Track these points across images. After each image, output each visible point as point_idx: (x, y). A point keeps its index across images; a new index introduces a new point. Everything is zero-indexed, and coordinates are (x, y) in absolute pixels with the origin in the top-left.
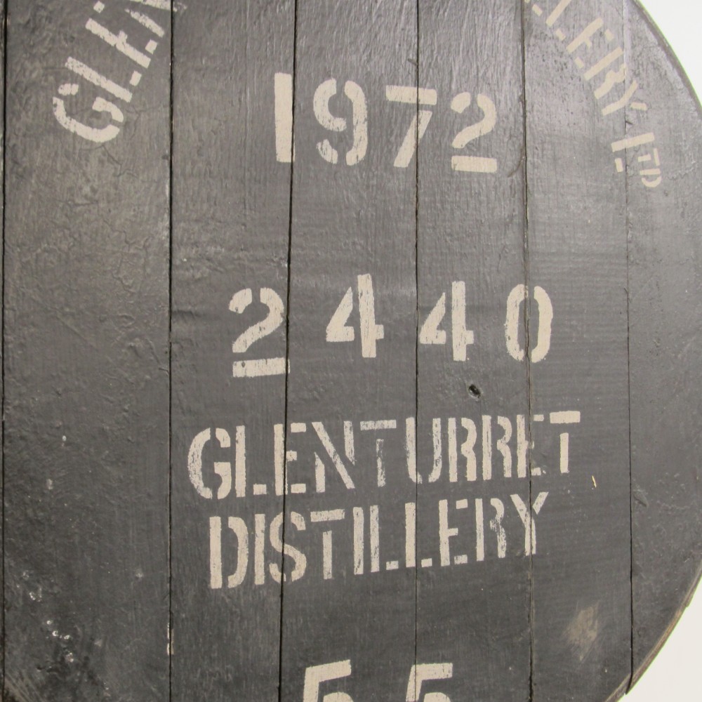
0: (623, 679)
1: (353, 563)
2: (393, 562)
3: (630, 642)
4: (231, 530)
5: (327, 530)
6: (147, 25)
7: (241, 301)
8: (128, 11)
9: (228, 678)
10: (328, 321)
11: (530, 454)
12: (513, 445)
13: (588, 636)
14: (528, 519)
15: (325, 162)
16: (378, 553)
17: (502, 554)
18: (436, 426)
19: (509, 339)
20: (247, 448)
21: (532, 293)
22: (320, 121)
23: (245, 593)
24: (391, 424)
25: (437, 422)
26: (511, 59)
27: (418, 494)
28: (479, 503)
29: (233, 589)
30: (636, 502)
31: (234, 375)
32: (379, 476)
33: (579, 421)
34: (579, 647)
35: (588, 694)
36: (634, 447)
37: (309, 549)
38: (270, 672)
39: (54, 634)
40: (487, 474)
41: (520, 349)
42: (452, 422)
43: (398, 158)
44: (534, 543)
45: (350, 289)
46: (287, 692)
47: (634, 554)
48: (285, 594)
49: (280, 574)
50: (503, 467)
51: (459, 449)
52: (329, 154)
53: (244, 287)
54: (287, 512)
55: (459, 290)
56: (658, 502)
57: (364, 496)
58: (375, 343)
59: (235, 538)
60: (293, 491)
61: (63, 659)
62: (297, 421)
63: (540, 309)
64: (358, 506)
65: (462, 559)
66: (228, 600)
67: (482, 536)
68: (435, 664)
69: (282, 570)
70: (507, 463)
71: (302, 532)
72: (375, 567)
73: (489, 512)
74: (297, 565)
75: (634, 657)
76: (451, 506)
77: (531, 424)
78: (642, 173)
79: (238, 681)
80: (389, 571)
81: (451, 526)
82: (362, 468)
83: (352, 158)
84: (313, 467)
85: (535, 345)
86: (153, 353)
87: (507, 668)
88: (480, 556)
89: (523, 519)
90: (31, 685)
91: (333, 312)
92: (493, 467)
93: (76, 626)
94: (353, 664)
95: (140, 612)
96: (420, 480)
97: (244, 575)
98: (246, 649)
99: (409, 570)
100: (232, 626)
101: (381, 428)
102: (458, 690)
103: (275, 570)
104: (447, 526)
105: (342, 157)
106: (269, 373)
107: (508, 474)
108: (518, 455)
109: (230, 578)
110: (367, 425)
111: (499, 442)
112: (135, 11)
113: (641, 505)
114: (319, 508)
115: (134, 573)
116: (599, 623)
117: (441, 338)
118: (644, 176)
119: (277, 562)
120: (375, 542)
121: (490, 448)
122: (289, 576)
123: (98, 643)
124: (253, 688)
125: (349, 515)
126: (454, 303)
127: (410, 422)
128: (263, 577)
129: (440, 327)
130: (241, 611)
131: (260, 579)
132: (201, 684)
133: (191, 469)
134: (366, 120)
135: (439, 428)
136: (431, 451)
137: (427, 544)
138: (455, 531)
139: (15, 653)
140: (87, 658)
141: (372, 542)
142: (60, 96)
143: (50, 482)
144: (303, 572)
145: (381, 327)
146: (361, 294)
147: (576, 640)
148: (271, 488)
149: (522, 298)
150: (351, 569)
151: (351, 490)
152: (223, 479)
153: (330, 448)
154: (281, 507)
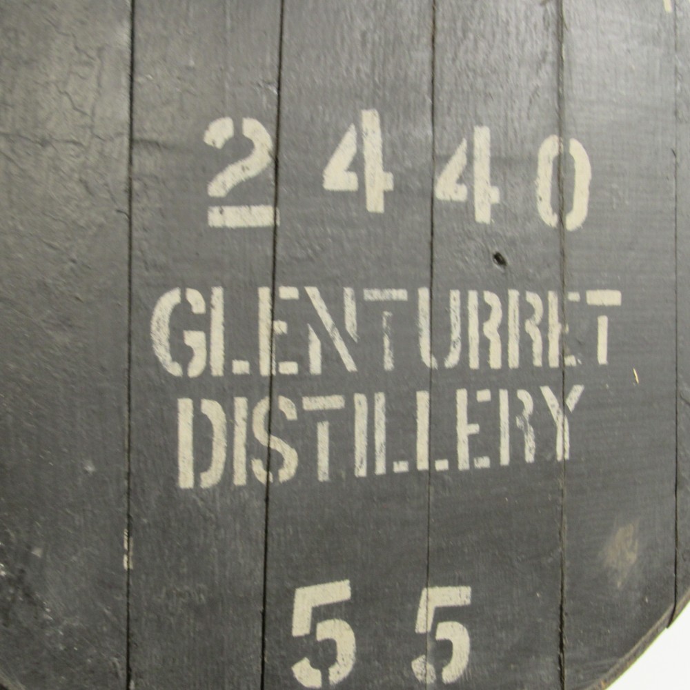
0: (665, 610)
1: (354, 461)
2: (401, 463)
3: (673, 567)
4: (205, 417)
5: (322, 420)
7: (219, 133)
9: (200, 599)
10: (326, 163)
11: (563, 339)
12: (544, 327)
13: (627, 559)
14: (561, 417)
16: (384, 451)
17: (530, 457)
18: (455, 299)
19: (541, 199)
20: (225, 316)
21: (567, 145)
23: (222, 495)
24: (401, 294)
25: (455, 295)
27: (433, 381)
28: (504, 395)
29: (207, 490)
30: (683, 402)
31: (211, 224)
32: (386, 357)
33: (620, 303)
34: (616, 571)
35: (627, 627)
36: (681, 338)
37: (300, 443)
38: (252, 593)
40: (514, 361)
41: (553, 213)
42: (473, 296)
44: (567, 446)
45: (353, 126)
46: (273, 618)
47: (680, 463)
48: (271, 497)
49: (264, 473)
50: (531, 352)
51: (481, 329)
53: (223, 116)
54: (274, 396)
55: (482, 137)
57: (369, 379)
58: (382, 195)
59: (209, 426)
60: (282, 371)
62: (286, 285)
63: (576, 166)
64: (360, 392)
65: (484, 462)
66: (200, 503)
67: (507, 436)
68: (450, 588)
69: (268, 468)
70: (537, 348)
71: (292, 422)
72: (380, 469)
73: (516, 407)
74: (286, 461)
75: (678, 585)
76: (471, 397)
77: (565, 302)
80: (397, 474)
81: (471, 420)
82: (366, 347)
84: (306, 344)
85: (570, 209)
86: (109, 191)
87: (534, 594)
88: (505, 459)
89: (555, 417)
91: (332, 152)
92: (521, 351)
93: (8, 530)
94: (353, 586)
95: (90, 515)
96: (435, 365)
97: (221, 471)
99: (420, 473)
100: (206, 536)
101: (388, 298)
102: (477, 620)
103: (258, 467)
104: (466, 421)
106: (253, 224)
107: (538, 362)
108: (550, 339)
109: (203, 475)
110: (373, 295)
111: (528, 323)
113: (687, 407)
114: (313, 393)
115: (82, 465)
116: (639, 543)
117: (461, 194)
119: (262, 459)
120: (380, 437)
121: (517, 331)
122: (276, 476)
123: (37, 552)
124: (231, 612)
125: (350, 403)
126: (476, 153)
127: (424, 294)
128: (245, 476)
129: (460, 181)
130: (217, 518)
131: (240, 479)
132: (167, 606)
133: (155, 337)
135: (458, 303)
136: (448, 329)
137: (443, 443)
138: (475, 429)
140: (22, 571)
141: (377, 437)
144: (293, 471)
145: (390, 176)
146: (367, 134)
147: (613, 563)
148: (255, 366)
149: (555, 153)
150: (351, 469)
151: (353, 373)
152: (196, 352)
153: (327, 320)
154: (267, 390)
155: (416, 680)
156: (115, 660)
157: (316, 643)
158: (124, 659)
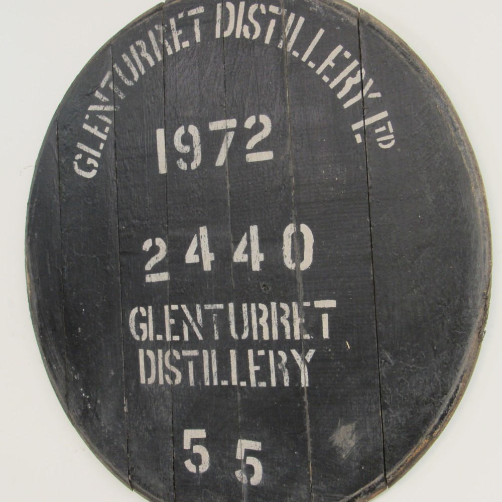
1: (204, 379)
2: (225, 381)
3: (382, 453)
4: (148, 356)
5: (190, 360)
6: (105, 120)
8: (97, 116)
9: (150, 427)
10: (185, 253)
11: (302, 326)
12: (291, 320)
13: (349, 443)
14: (302, 365)
15: (182, 170)
16: (216, 375)
17: (286, 384)
18: (244, 308)
19: (286, 257)
20: (153, 317)
21: (298, 228)
22: (178, 149)
23: (155, 387)
24: (221, 306)
25: (244, 305)
26: (279, 89)
27: (237, 345)
28: (271, 353)
29: (150, 385)
30: (383, 361)
31: (146, 281)
32: (215, 334)
33: (335, 306)
34: (342, 448)
36: (379, 324)
37: (182, 369)
38: (168, 428)
39: (83, 395)
40: (275, 337)
41: (293, 263)
42: (253, 306)
43: (217, 161)
44: (307, 380)
45: (196, 235)
46: (177, 440)
48: (172, 390)
50: (285, 333)
51: (258, 321)
52: (183, 166)
53: (148, 238)
54: (172, 350)
55: (254, 230)
56: (401, 362)
57: (207, 344)
58: (210, 263)
59: (149, 360)
60: (173, 339)
61: (87, 406)
62: (174, 304)
63: (305, 237)
64: (205, 349)
65: (263, 384)
66: (148, 390)
67: (274, 372)
68: (251, 441)
69: (171, 379)
70: (288, 330)
71: (178, 360)
72: (216, 383)
73: (278, 359)
74: (177, 376)
75: (386, 463)
76: (255, 353)
77: (301, 307)
78: (378, 140)
79: (154, 429)
80: (223, 386)
81: (256, 364)
82: (206, 329)
83: (194, 166)
84: (182, 328)
85: (303, 260)
87: (293, 452)
88: (274, 383)
89: (299, 365)
90: (77, 415)
91: (188, 247)
92: (279, 332)
93: (91, 393)
94: (207, 432)
95: (113, 390)
96: (237, 338)
97: (154, 378)
98: (157, 416)
99: (234, 386)
100: (151, 403)
101: (215, 308)
102: (265, 459)
103: (167, 377)
104: (253, 365)
105: (189, 166)
106: (161, 280)
107: (288, 337)
108: (294, 326)
109: (149, 379)
110: (208, 307)
111: (282, 318)
112: (100, 115)
113: (386, 363)
114: (185, 349)
115: (110, 372)
116: (356, 435)
117: (245, 259)
118: (380, 142)
119: (169, 374)
120: (215, 369)
121: (276, 322)
122: (174, 382)
123: (99, 401)
124: (161, 435)
125: (201, 353)
126: (251, 238)
127: (231, 306)
128: (163, 381)
129: (245, 252)
130: (154, 396)
131: (161, 382)
132: (139, 428)
133: (130, 326)
134: (200, 144)
135: (246, 309)
136: (242, 322)
137: (243, 374)
138: (258, 368)
139: (72, 400)
140: (95, 407)
141: (213, 369)
142: (76, 161)
143: (79, 329)
144: (180, 381)
145: (213, 254)
146: (202, 237)
147: (339, 444)
148: (164, 337)
149: (293, 232)
150: (203, 382)
151: (201, 340)
152: (144, 331)
153: (190, 318)
154: (169, 347)
155: (238, 480)
156: (123, 445)
157: (193, 454)
158: (126, 444)
